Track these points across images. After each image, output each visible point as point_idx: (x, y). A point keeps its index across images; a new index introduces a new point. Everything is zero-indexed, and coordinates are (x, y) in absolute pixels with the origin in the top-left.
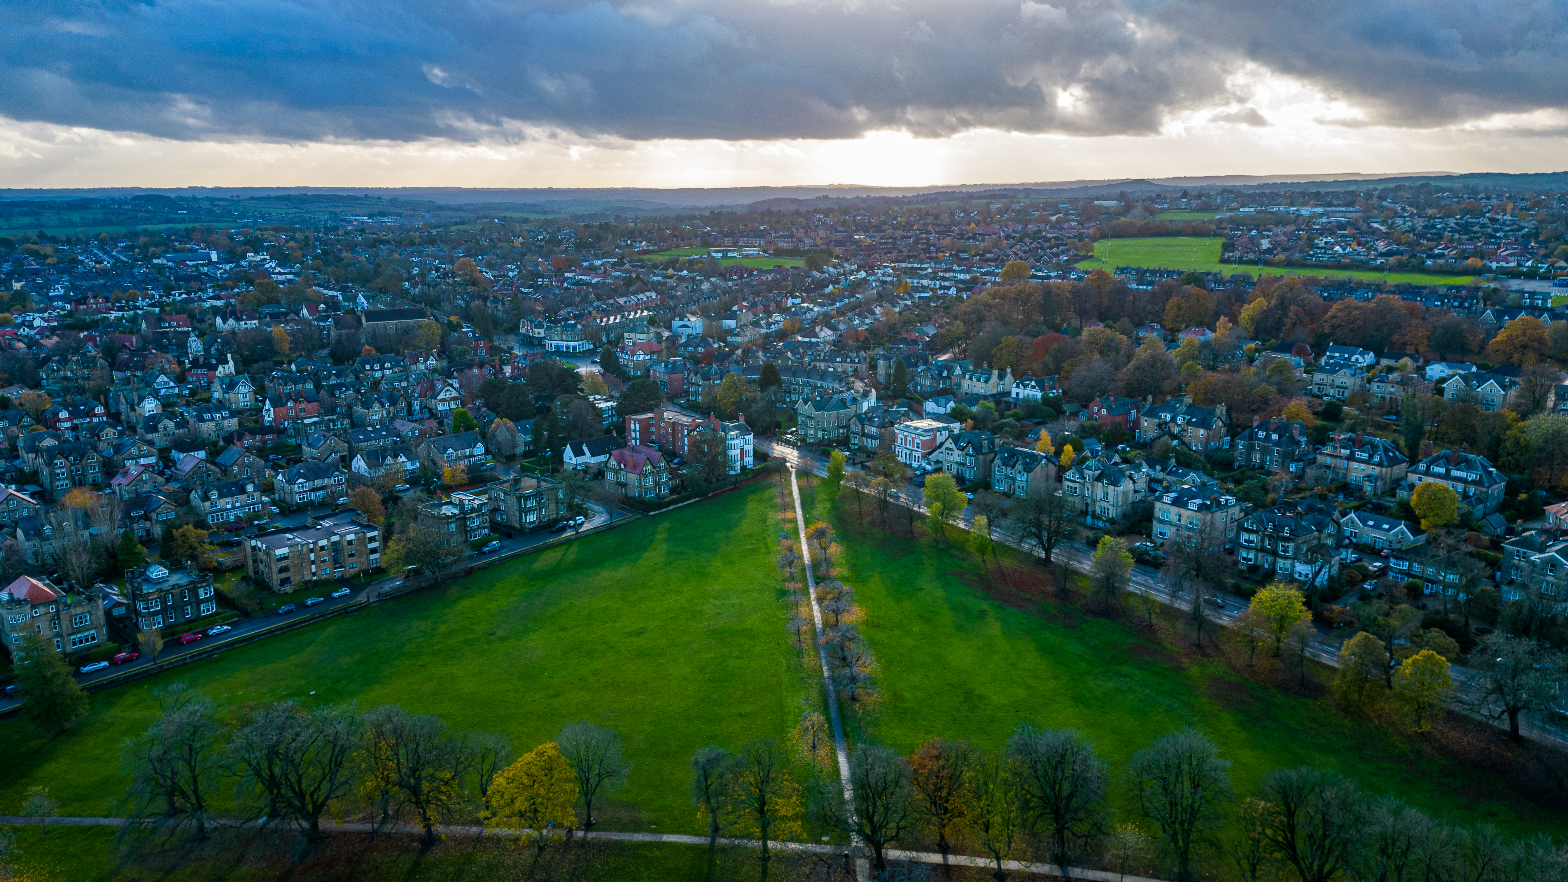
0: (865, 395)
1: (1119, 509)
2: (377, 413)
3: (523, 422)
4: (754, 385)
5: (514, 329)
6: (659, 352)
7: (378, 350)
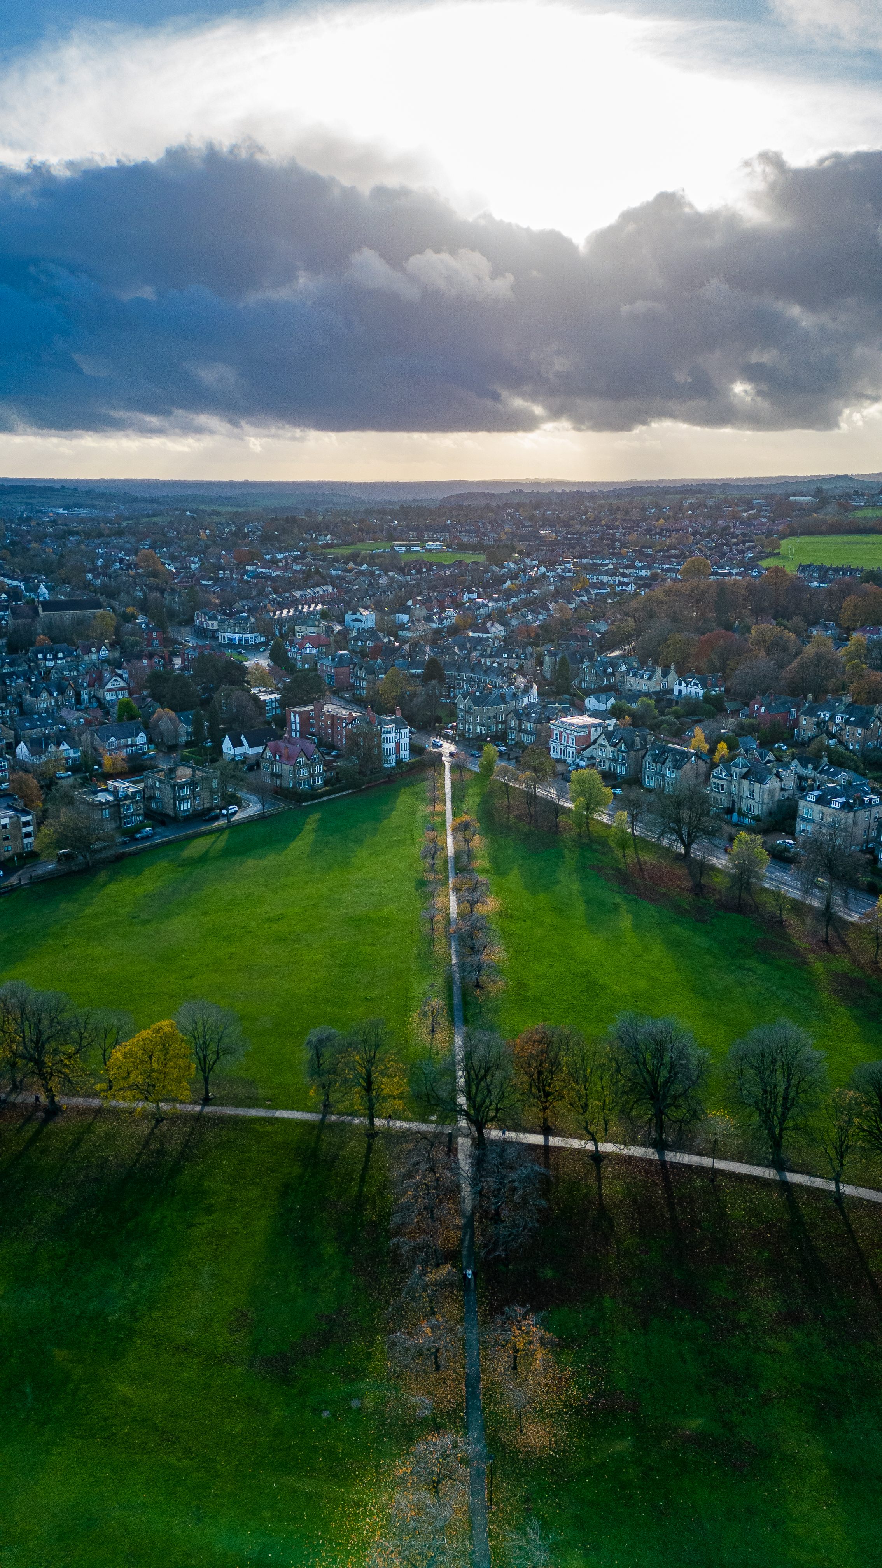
0: (527, 691)
1: (765, 807)
2: (45, 702)
3: (185, 713)
4: (418, 681)
5: (190, 621)
6: (327, 646)
7: (52, 639)
